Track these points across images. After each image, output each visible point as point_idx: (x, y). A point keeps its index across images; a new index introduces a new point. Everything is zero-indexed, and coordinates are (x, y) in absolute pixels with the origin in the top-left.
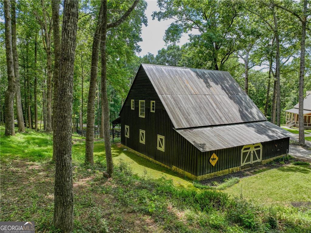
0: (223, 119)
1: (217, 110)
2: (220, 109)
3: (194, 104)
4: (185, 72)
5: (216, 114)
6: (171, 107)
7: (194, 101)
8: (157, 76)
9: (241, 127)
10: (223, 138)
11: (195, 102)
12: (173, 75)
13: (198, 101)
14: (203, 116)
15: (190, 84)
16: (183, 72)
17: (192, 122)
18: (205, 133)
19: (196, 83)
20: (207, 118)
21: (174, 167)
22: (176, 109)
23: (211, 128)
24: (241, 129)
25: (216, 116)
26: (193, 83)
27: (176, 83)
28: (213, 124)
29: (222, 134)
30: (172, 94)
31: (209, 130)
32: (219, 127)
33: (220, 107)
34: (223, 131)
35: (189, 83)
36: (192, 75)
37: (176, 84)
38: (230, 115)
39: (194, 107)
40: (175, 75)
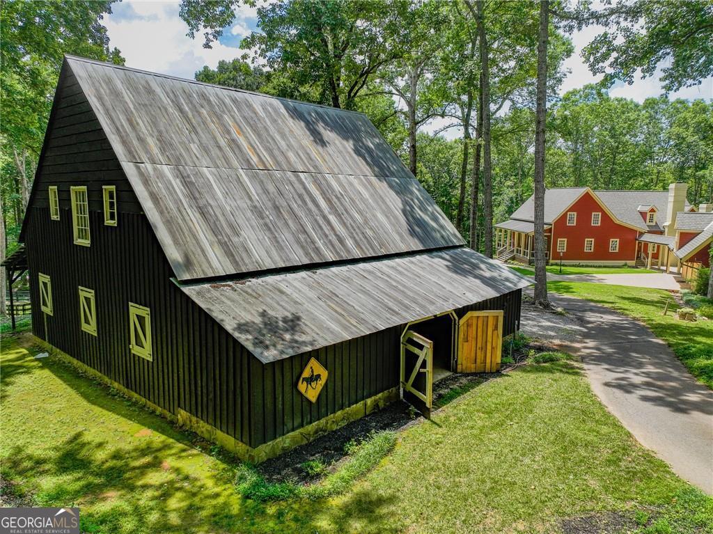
0: (350, 243)
1: (332, 218)
2: (339, 215)
3: (255, 197)
4: (234, 101)
5: (326, 229)
6: (172, 205)
7: (259, 188)
8: (128, 101)
9: (399, 265)
10: (345, 305)
11: (260, 191)
12: (190, 105)
13: (271, 188)
14: (285, 236)
15: (246, 137)
16: (228, 101)
17: (244, 255)
18: (288, 291)
19: (269, 135)
20: (298, 241)
21: (182, 415)
22: (189, 211)
23: (308, 273)
24: (401, 273)
25: (326, 236)
26: (259, 136)
27: (199, 130)
28: (317, 260)
29: (342, 290)
30: (177, 163)
31: (304, 278)
32: (334, 269)
33: (340, 209)
34: (347, 280)
35: (243, 132)
36: (256, 113)
37: (196, 133)
38: (369, 233)
39: (255, 207)
40: (197, 106)
